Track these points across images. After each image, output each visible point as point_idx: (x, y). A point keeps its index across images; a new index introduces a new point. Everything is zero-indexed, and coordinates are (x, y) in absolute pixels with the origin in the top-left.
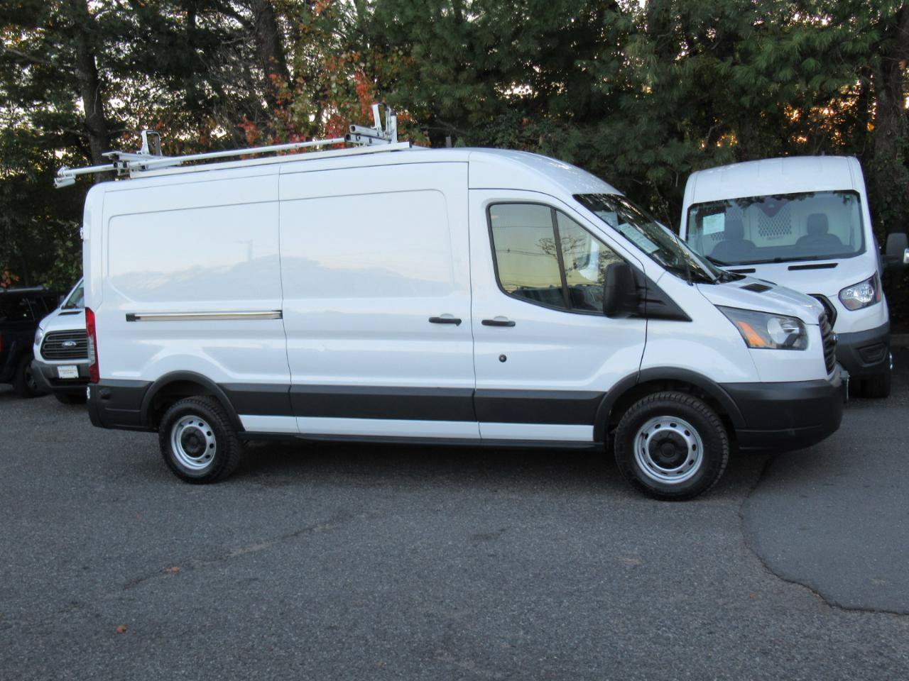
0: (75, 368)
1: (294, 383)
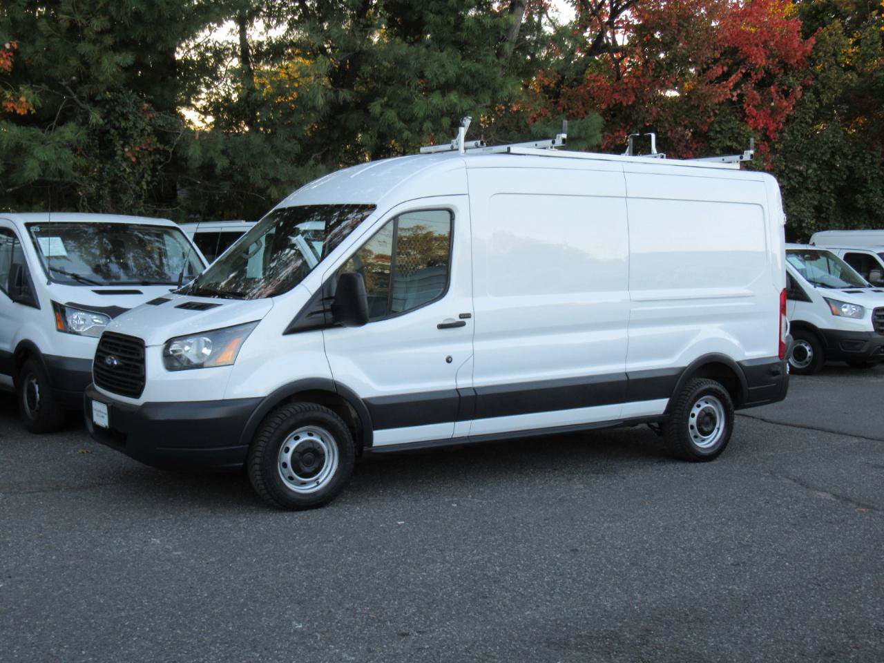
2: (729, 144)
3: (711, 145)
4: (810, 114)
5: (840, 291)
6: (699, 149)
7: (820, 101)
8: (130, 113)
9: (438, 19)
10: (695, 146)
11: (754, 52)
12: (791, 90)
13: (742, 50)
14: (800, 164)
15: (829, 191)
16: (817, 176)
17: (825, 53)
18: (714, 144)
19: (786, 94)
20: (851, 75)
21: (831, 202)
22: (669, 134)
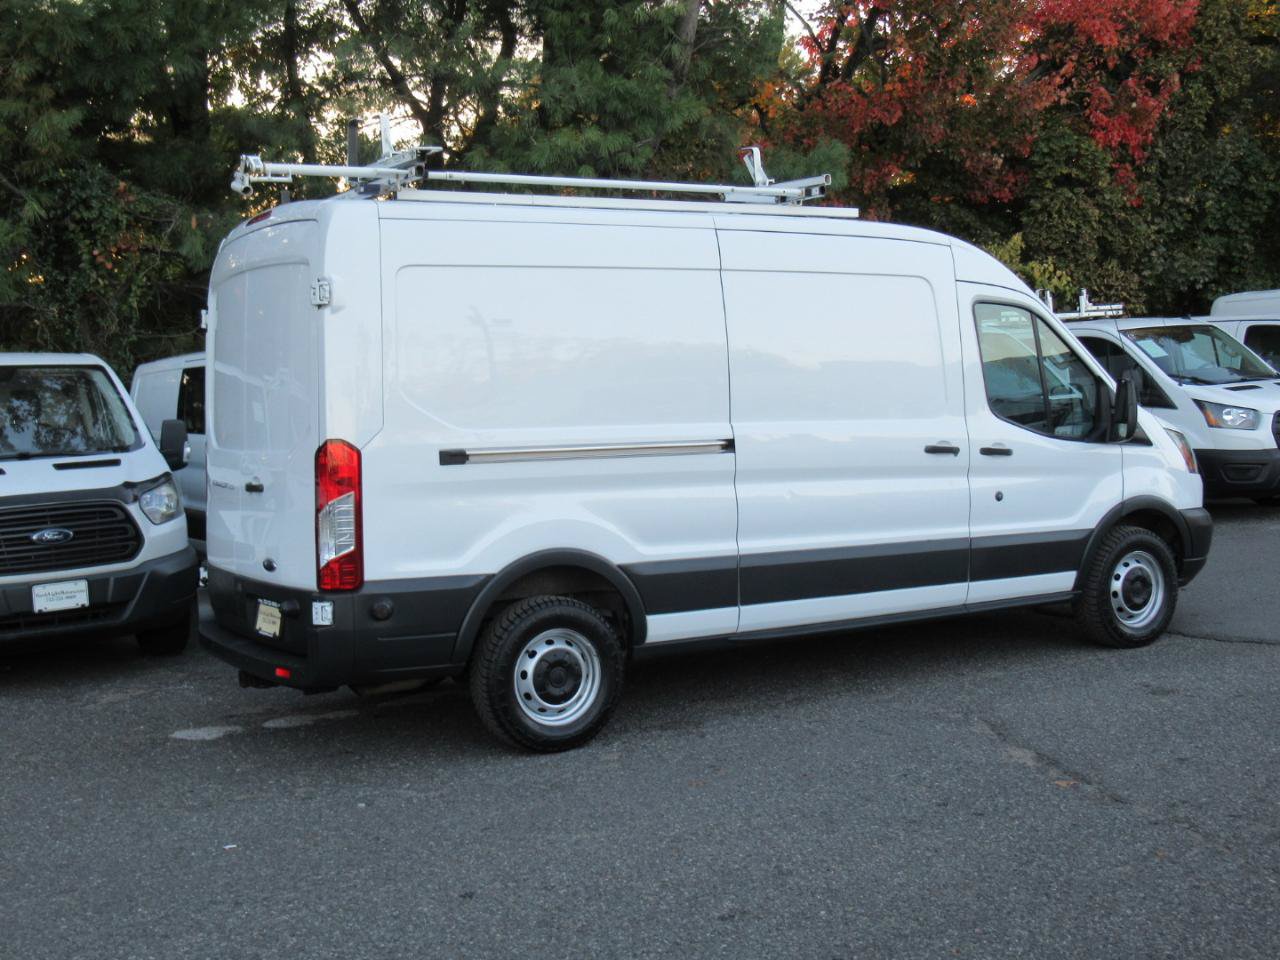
0: (83, 585)
1: (742, 553)
2: (1065, 171)
3: (1037, 176)
4: (1201, 117)
5: (1219, 388)
6: (1019, 184)
7: (1215, 95)
8: (94, 198)
9: (566, 18)
10: (1013, 180)
11: (1096, 28)
12: (1163, 81)
13: (1077, 26)
14: (1184, 195)
15: (1243, 231)
16: (1221, 209)
17: (1217, 19)
18: (1040, 174)
19: (1154, 88)
20: (1263, 51)
21: (1244, 248)
22: (968, 164)
